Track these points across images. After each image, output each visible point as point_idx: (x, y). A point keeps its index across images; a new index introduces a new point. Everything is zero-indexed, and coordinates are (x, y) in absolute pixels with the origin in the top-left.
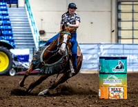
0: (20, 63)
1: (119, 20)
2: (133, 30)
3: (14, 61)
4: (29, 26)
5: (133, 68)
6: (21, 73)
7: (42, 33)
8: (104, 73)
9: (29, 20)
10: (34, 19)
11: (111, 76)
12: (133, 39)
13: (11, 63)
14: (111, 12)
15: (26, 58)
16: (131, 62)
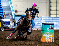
0: (6, 25)
1: (50, 6)
2: (56, 11)
3: (3, 24)
4: (10, 9)
5: (56, 28)
6: (6, 29)
7: (16, 12)
8: (44, 31)
9: (10, 6)
10: (13, 5)
11: (47, 32)
12: (56, 15)
13: (2, 25)
14: (47, 2)
15: (9, 23)
16: (56, 25)
